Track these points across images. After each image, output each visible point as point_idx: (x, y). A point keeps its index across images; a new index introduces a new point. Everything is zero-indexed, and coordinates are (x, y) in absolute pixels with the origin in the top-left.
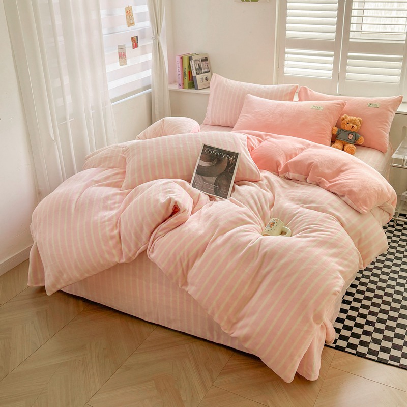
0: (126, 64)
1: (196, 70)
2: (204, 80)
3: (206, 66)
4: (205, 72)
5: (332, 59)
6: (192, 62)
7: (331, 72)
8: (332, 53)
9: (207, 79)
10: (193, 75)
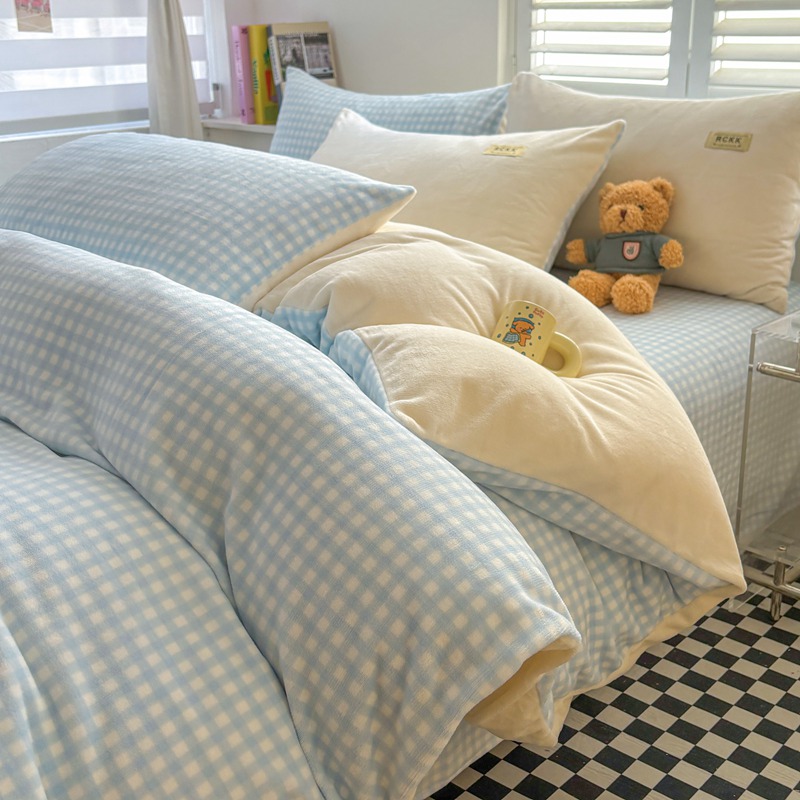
0: (50, 30)
1: (284, 66)
3: (322, 60)
5: (667, 14)
10: (276, 82)
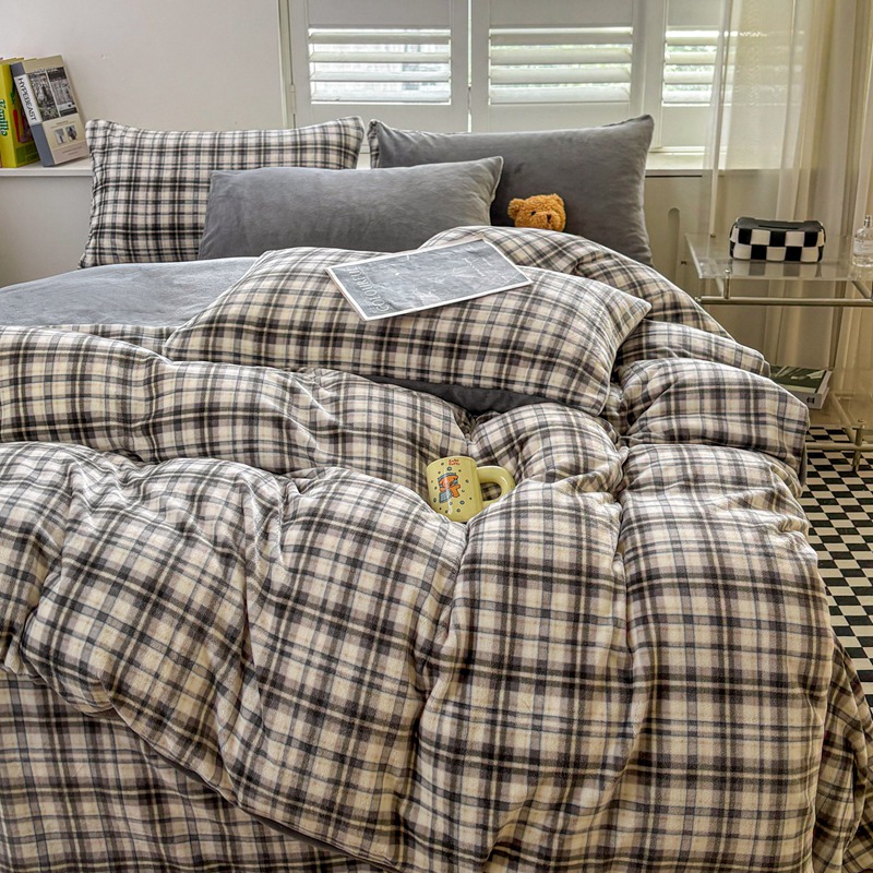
1: (39, 105)
2: (66, 137)
3: (65, 95)
4: (65, 113)
5: (446, 49)
6: (23, 81)
7: (447, 87)
8: (447, 32)
9: (72, 134)
10: (31, 122)
